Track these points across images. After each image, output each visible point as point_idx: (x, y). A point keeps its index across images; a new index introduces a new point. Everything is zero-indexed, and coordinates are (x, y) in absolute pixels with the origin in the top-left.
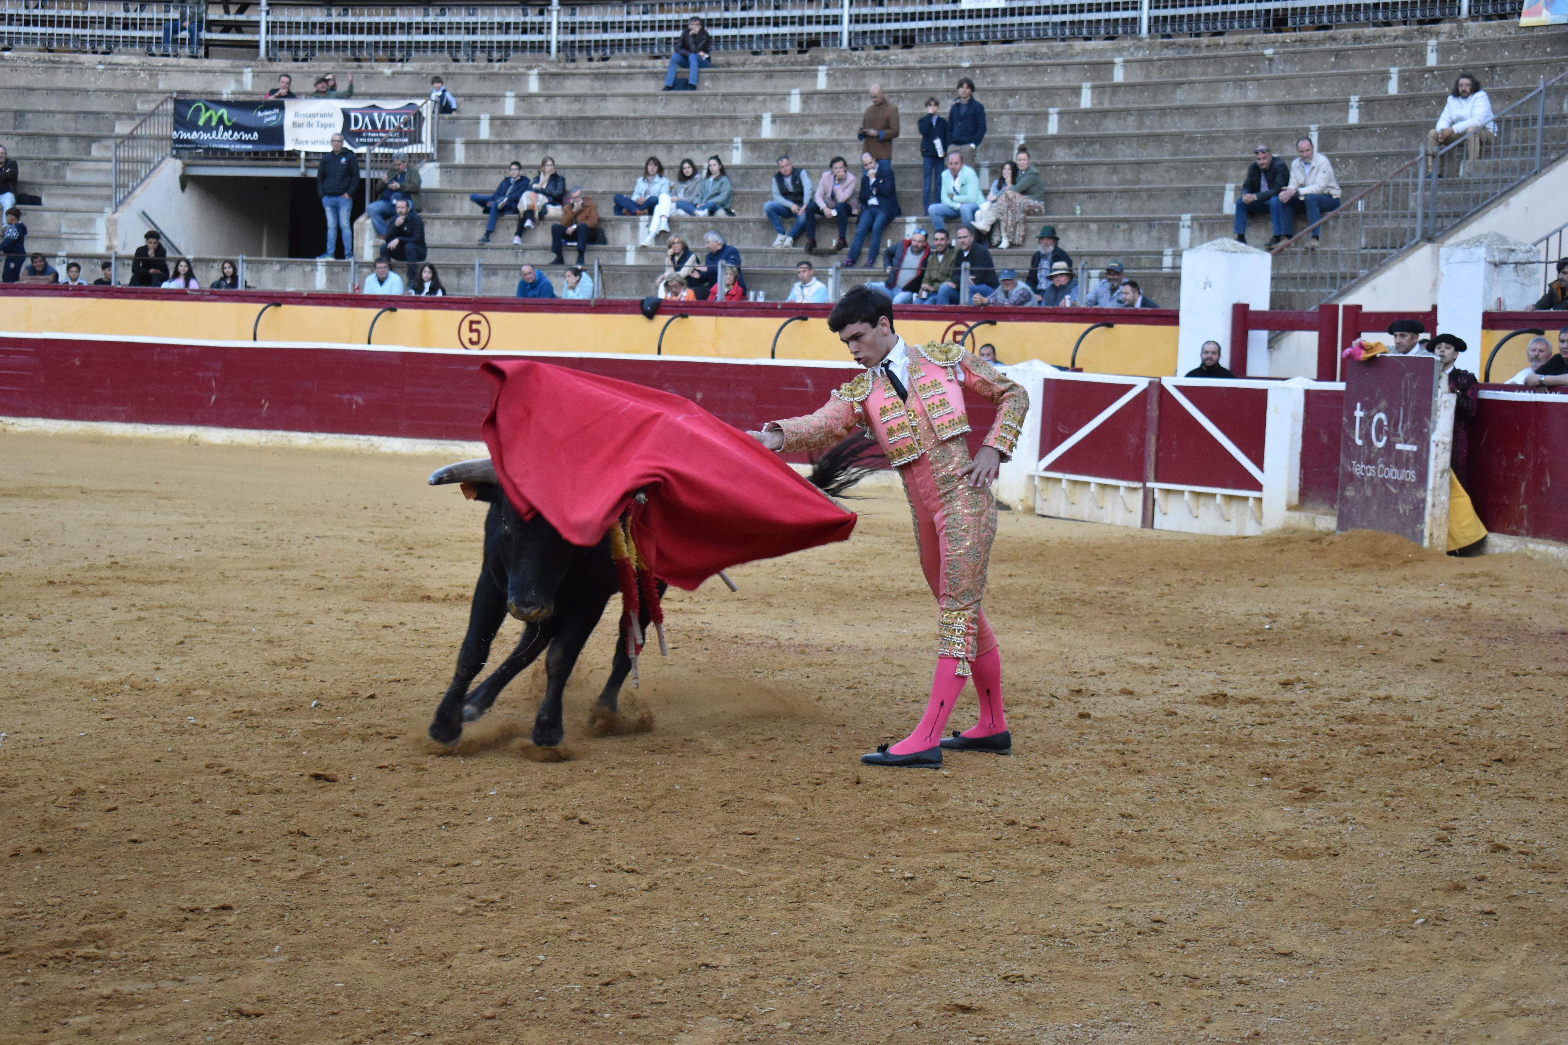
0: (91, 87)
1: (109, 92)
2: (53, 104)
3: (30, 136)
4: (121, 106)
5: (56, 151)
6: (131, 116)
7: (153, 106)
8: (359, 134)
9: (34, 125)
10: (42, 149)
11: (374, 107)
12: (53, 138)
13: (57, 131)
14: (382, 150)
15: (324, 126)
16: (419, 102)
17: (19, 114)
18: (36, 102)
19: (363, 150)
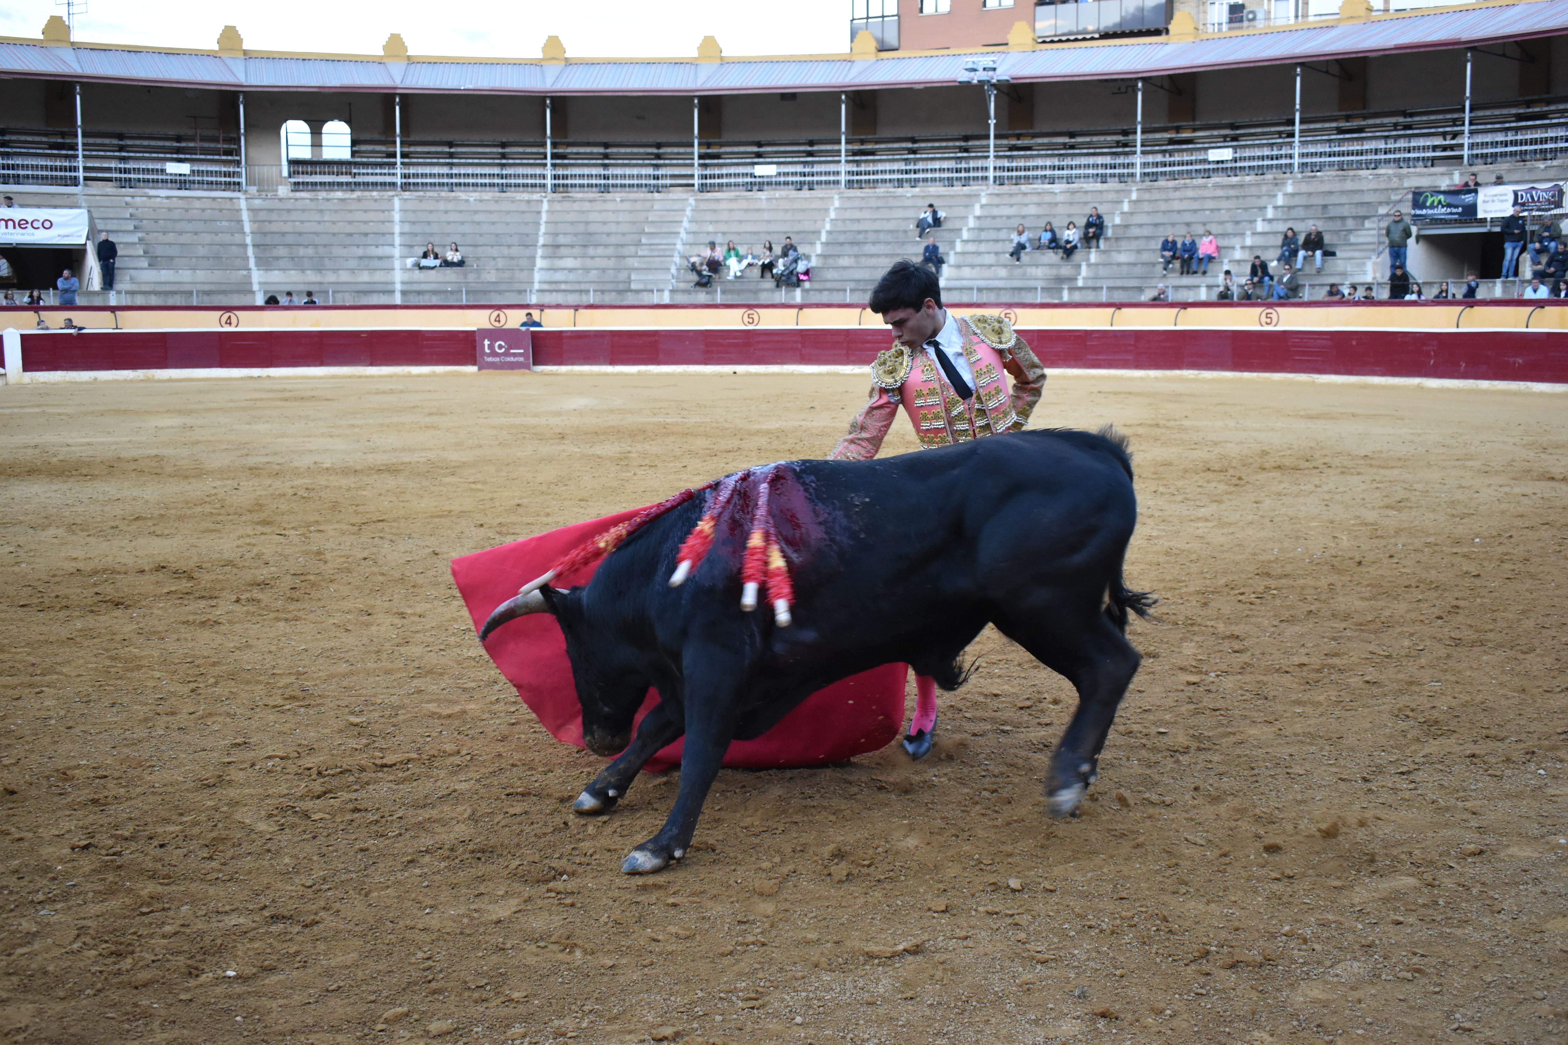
0: (1365, 188)
1: (1375, 190)
2: (1344, 199)
3: (1331, 218)
4: (1382, 197)
5: (1344, 225)
6: (1388, 203)
7: (1400, 197)
8: (1523, 204)
9: (1333, 212)
10: (1337, 226)
11: (1533, 188)
12: (1343, 218)
13: (1346, 214)
14: (1537, 213)
15: (1502, 201)
16: (1561, 183)
17: (1325, 207)
18: (1334, 199)
19: (1525, 214)
